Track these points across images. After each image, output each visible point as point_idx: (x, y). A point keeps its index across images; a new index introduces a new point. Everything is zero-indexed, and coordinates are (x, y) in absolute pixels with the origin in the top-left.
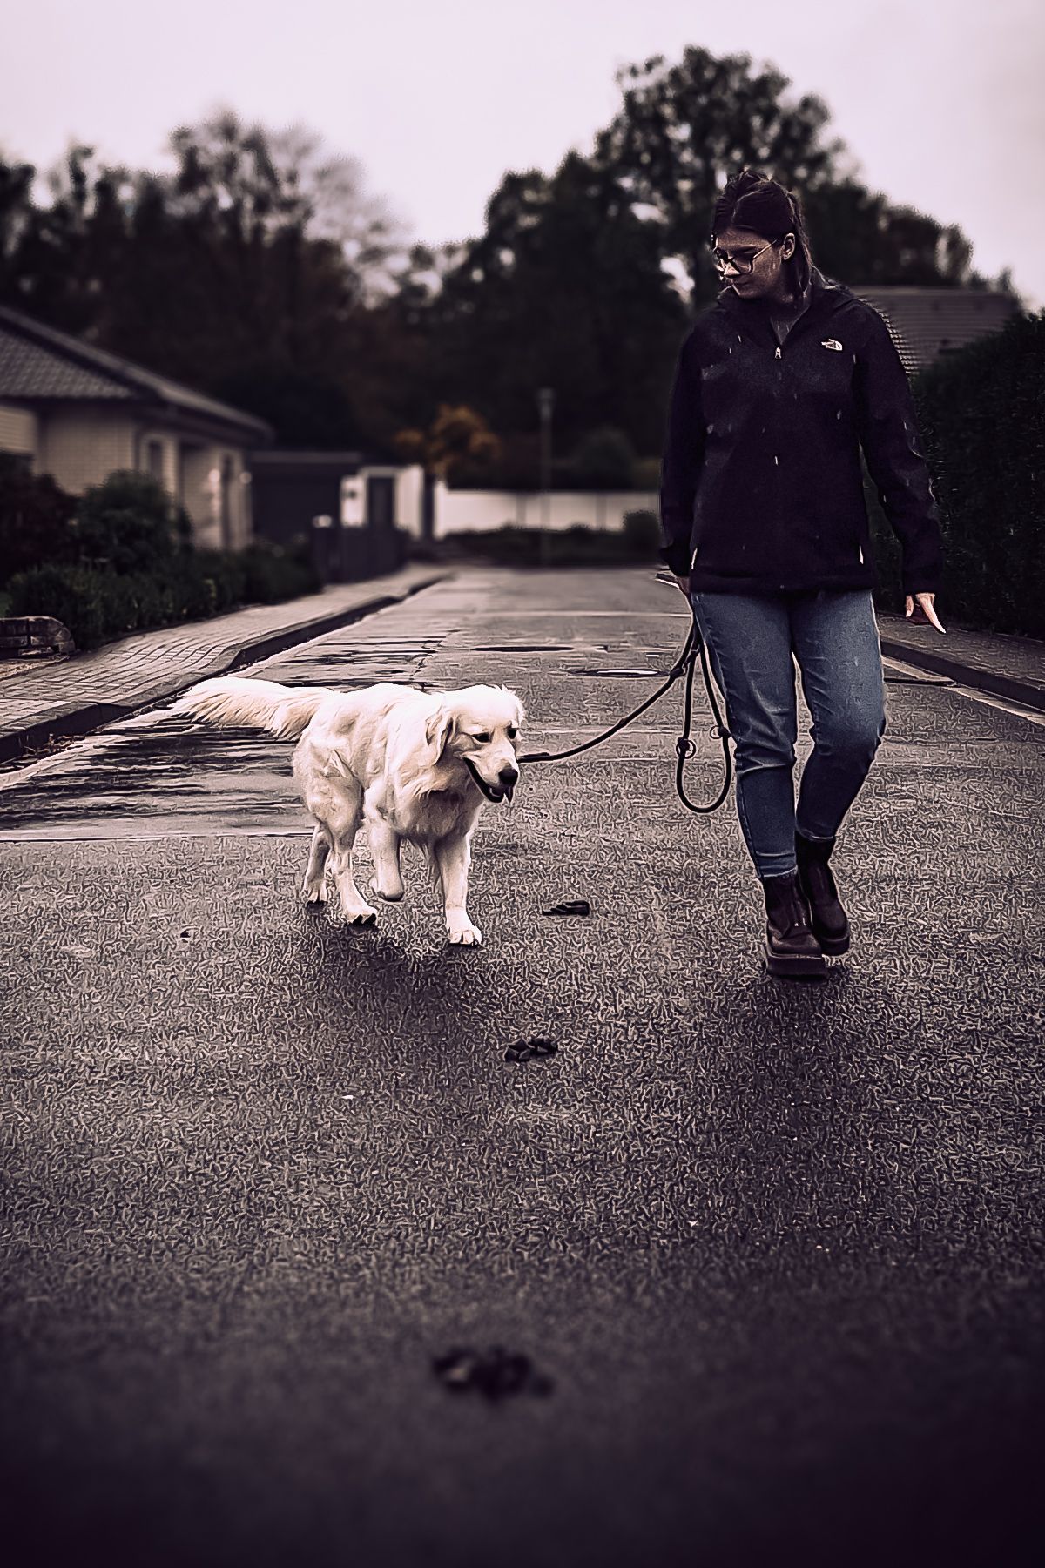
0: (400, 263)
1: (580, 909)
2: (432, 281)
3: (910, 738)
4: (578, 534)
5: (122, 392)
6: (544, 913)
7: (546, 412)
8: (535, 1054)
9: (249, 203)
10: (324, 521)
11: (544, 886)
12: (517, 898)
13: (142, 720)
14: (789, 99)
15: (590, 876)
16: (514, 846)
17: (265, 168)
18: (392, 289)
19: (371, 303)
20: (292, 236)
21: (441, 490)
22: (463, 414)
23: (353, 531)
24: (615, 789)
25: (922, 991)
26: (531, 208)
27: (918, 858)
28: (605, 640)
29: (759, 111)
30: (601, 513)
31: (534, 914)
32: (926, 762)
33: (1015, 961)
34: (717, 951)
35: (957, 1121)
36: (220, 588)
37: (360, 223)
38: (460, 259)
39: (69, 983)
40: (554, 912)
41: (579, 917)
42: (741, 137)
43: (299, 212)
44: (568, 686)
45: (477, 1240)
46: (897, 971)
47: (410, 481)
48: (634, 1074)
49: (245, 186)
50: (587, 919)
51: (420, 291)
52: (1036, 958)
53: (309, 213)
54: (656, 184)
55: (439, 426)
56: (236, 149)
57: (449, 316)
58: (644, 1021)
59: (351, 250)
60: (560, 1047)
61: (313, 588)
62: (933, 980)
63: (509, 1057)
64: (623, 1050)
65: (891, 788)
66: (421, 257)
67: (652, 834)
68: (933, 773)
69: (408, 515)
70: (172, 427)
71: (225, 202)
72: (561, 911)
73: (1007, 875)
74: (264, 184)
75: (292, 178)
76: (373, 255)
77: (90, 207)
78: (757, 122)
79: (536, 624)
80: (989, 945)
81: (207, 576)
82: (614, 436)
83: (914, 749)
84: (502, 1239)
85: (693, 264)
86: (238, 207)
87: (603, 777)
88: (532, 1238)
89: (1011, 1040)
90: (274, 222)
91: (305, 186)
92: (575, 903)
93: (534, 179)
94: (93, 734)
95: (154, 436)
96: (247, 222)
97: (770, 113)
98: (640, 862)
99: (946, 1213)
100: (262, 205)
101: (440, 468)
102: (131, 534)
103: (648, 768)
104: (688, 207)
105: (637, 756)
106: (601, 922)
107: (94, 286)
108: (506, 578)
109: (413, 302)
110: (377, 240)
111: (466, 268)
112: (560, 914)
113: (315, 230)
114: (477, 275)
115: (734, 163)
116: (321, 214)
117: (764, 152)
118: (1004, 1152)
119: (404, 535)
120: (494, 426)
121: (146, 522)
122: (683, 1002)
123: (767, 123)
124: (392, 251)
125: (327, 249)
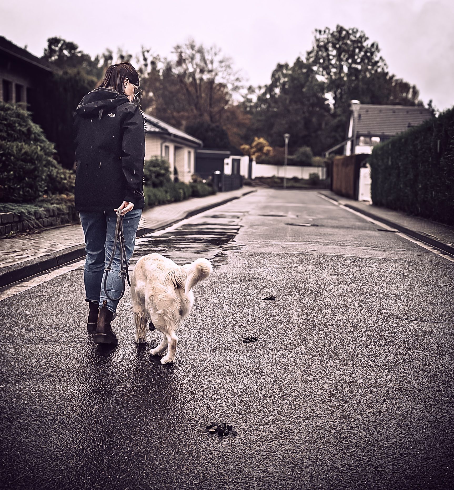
0: (244, 91)
1: (273, 299)
2: (254, 98)
3: (380, 249)
4: (295, 179)
5: (157, 130)
6: (262, 299)
7: (287, 141)
8: (251, 341)
9: (198, 70)
10: (218, 172)
11: (264, 291)
12: (256, 294)
13: (157, 233)
14: (367, 44)
15: (278, 289)
16: (258, 279)
17: (203, 59)
18: (242, 100)
19: (235, 104)
20: (211, 82)
21: (254, 163)
22: (262, 140)
23: (227, 176)
24: (290, 262)
25: (365, 327)
26: (285, 76)
27: (374, 287)
28: (297, 214)
29: (358, 47)
30: (302, 173)
31: (259, 299)
32: (383, 257)
33: (394, 319)
34: (309, 313)
35: (365, 365)
36: (184, 193)
37: (233, 78)
38: (263, 91)
39: (124, 314)
40: (265, 299)
41: (272, 301)
42: (352, 55)
43: (213, 73)
44: (283, 229)
45: (225, 393)
46: (359, 321)
47: (245, 160)
48: (278, 348)
49: (197, 65)
50: (274, 301)
51: (250, 101)
52: (400, 318)
53: (216, 74)
54: (324, 69)
55: (255, 143)
56: (194, 52)
57: (259, 109)
58: (284, 333)
59: (230, 86)
60: (259, 340)
61: (213, 193)
62: (369, 324)
63: (244, 342)
64: (276, 341)
65: (371, 265)
66: (251, 90)
67: (299, 277)
68: (384, 260)
69: (244, 172)
70: (172, 141)
71: (191, 70)
72: (267, 299)
73: (398, 293)
74: (202, 64)
75: (212, 62)
76: (236, 88)
77: (149, 69)
78: (357, 50)
79: (278, 208)
80: (387, 314)
81: (180, 189)
82: (308, 149)
83: (381, 253)
84: (232, 394)
85: (334, 95)
86: (195, 71)
87: (288, 258)
88: (240, 394)
89: (386, 342)
90: (206, 77)
91: (216, 65)
92: (272, 297)
93: (286, 66)
94: (142, 237)
95: (167, 144)
96: (198, 76)
97: (361, 48)
98: (293, 285)
99: (356, 391)
100: (202, 71)
101: (254, 157)
102: (158, 175)
103: (302, 256)
104: (333, 77)
105: (299, 252)
106: (278, 302)
107: (151, 94)
108: (272, 192)
109: (248, 104)
110: (237, 84)
111: (264, 94)
112: (267, 300)
113: (218, 80)
114: (268, 96)
115: (349, 63)
116: (220, 74)
117: (359, 60)
118: (376, 374)
119: (242, 178)
120: (271, 145)
121: (163, 172)
122: (296, 328)
123: (360, 51)
124: (243, 87)
125: (222, 86)
